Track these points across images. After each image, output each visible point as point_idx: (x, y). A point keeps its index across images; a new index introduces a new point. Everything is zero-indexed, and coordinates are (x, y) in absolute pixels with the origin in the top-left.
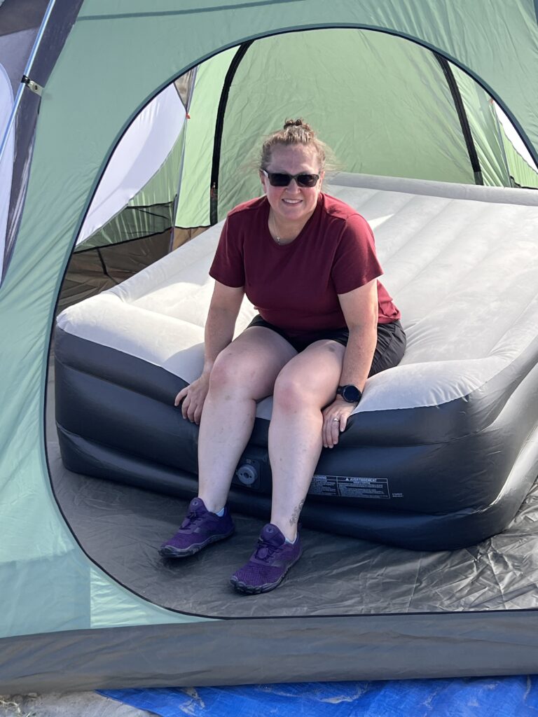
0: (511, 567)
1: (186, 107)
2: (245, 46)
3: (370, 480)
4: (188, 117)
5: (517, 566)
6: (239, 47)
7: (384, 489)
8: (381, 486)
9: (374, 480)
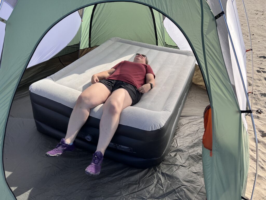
0: (167, 179)
1: (82, 18)
2: (96, 5)
3: (127, 147)
4: (82, 21)
5: (169, 179)
6: (94, 5)
7: (131, 150)
8: (130, 150)
9: (128, 148)
